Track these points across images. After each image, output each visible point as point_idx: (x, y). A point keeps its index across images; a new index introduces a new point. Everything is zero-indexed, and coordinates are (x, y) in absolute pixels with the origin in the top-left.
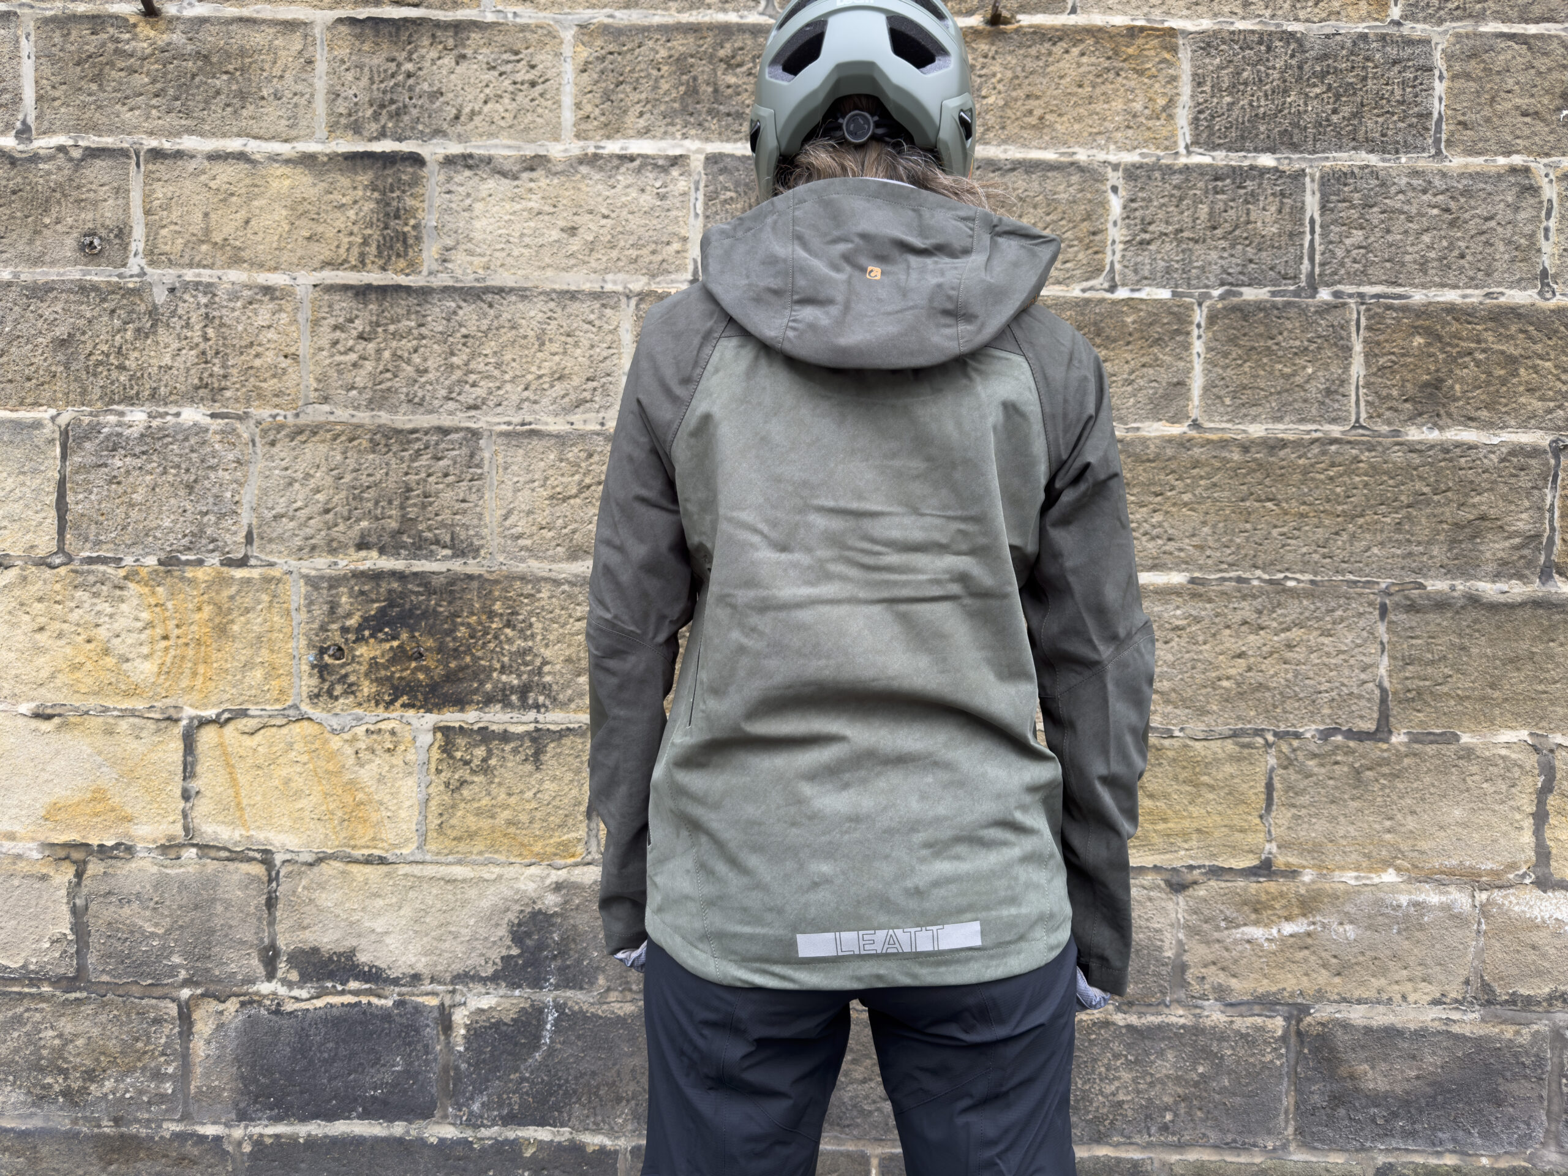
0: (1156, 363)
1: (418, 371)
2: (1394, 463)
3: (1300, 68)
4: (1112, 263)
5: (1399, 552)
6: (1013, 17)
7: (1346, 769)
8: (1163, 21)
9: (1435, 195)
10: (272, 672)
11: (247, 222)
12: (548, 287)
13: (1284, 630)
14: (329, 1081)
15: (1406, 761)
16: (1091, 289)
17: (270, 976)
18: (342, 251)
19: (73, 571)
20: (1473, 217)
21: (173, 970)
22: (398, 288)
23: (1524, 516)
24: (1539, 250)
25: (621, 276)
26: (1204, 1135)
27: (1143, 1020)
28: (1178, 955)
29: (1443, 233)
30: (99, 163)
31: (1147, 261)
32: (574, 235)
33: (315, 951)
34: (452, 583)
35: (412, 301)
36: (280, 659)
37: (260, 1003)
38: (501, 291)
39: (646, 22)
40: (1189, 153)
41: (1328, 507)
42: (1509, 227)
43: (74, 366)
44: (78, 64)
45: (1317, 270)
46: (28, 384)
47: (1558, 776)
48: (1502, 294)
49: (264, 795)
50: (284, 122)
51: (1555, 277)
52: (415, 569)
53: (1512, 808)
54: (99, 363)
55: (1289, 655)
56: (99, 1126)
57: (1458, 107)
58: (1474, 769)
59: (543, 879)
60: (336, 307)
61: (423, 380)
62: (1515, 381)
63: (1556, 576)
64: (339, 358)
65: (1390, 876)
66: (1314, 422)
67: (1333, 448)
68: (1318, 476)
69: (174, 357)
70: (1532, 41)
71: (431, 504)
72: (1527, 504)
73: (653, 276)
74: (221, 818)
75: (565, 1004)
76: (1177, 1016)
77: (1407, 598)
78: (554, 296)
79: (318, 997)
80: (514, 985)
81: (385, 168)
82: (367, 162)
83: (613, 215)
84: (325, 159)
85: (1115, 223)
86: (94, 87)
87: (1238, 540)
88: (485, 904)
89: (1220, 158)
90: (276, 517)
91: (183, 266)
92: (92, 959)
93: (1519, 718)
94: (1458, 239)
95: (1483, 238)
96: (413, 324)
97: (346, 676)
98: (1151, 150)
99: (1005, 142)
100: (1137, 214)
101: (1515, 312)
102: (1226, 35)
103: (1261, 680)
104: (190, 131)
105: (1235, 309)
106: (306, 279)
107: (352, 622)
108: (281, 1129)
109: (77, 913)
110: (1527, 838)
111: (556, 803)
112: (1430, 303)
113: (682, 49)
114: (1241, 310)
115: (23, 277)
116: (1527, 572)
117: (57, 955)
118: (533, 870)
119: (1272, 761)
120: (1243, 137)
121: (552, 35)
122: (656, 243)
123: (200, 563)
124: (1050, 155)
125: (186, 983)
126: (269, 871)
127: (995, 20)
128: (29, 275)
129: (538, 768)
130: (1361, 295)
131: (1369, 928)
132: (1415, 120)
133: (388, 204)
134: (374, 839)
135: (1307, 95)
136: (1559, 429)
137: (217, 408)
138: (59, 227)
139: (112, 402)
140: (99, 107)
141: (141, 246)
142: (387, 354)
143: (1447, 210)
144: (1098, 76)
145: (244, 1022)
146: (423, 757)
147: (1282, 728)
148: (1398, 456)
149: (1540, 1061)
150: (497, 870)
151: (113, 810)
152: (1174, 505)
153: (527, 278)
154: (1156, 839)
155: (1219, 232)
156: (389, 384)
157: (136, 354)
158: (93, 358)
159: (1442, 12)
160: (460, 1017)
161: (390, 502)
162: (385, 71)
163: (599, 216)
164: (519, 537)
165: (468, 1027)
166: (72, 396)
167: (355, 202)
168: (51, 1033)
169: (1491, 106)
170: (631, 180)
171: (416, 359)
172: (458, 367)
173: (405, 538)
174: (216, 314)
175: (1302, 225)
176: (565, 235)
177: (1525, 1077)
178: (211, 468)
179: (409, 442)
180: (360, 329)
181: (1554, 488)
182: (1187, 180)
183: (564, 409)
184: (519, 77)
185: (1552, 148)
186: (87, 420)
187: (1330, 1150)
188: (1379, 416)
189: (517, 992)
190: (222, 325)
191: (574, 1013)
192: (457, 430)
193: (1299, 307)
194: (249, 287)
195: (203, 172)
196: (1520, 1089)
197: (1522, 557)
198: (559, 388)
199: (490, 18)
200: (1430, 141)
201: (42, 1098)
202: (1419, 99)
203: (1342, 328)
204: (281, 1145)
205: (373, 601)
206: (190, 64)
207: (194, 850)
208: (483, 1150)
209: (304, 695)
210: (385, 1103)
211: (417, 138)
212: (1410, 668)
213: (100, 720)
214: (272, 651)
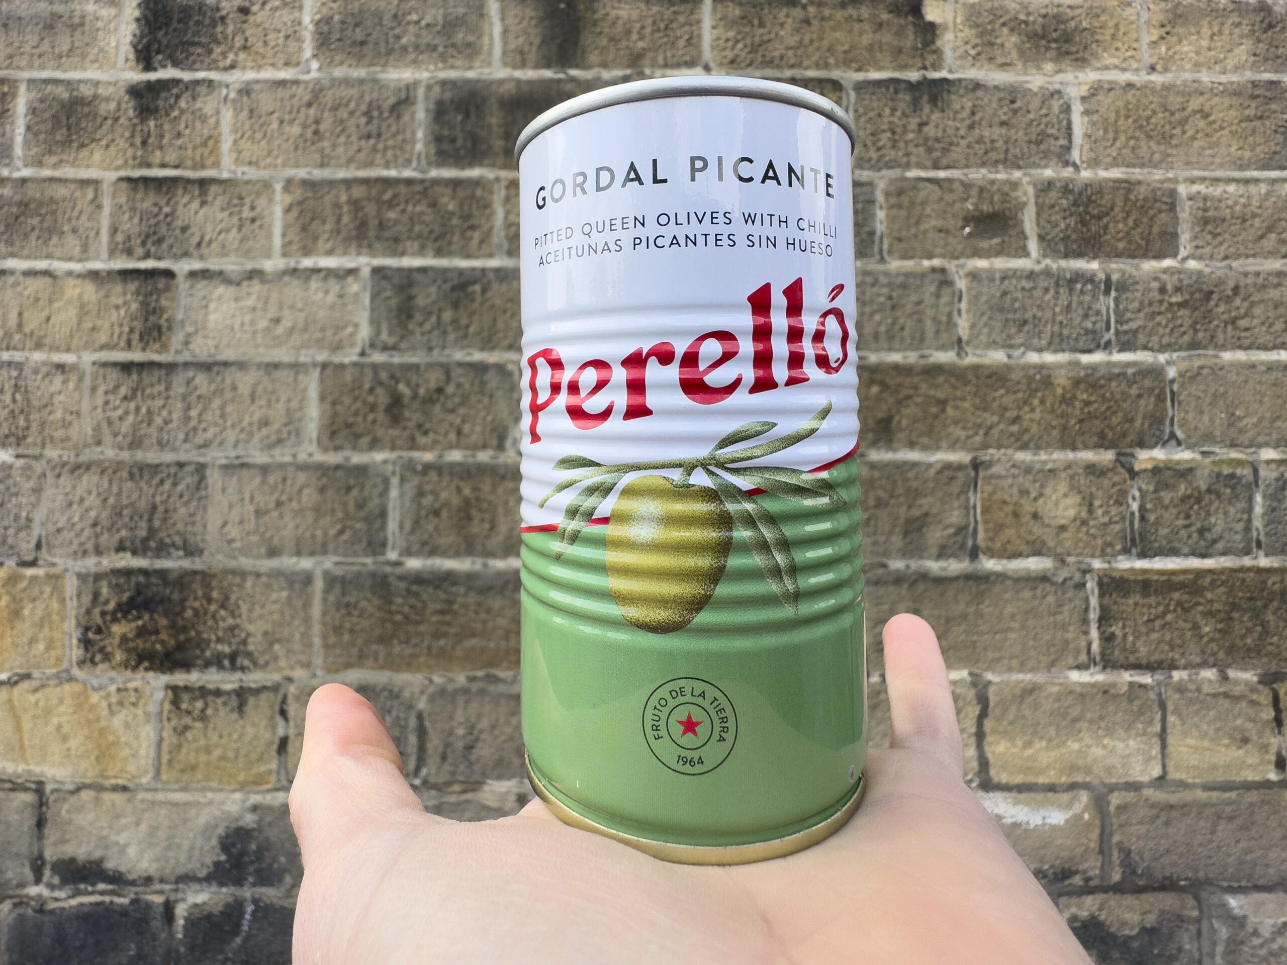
1: (165, 421)
5: (869, 540)
10: (51, 644)
11: (48, 319)
12: (258, 360)
15: (881, 696)
17: (38, 881)
18: (115, 337)
20: (908, 302)
22: (152, 364)
23: (955, 512)
24: (955, 325)
25: (312, 351)
29: (888, 314)
32: (278, 323)
33: (73, 860)
34: (182, 577)
35: (163, 372)
36: (57, 635)
37: (27, 904)
38: (226, 364)
39: (334, 177)
42: (934, 309)
47: (991, 705)
48: (931, 355)
49: (41, 739)
50: (78, 249)
51: (967, 343)
52: (157, 567)
57: (894, 227)
59: (244, 802)
60: (109, 377)
61: (168, 427)
62: (944, 416)
63: (981, 556)
64: (108, 414)
71: (170, 517)
72: (957, 504)
73: (333, 351)
74: (9, 757)
77: (876, 575)
78: (262, 367)
79: (72, 897)
80: (222, 884)
81: (146, 280)
82: (134, 276)
84: (106, 274)
88: (201, 821)
90: (59, 531)
93: (961, 661)
95: (916, 317)
96: (162, 388)
97: (104, 647)
101: (940, 368)
104: (13, 256)
106: (89, 357)
107: (110, 607)
110: (972, 752)
113: (358, 195)
116: (960, 553)
118: (237, 795)
121: (268, 186)
122: (336, 327)
126: (41, 798)
129: (241, 717)
132: (865, 237)
133: (148, 305)
134: (121, 771)
136: (976, 450)
137: (21, 451)
142: (144, 410)
143: (890, 298)
145: (15, 919)
146: (158, 708)
150: (210, 795)
153: (244, 353)
156: (144, 431)
159: (880, 165)
160: (181, 911)
161: (141, 517)
162: (151, 212)
163: (296, 311)
164: (233, 540)
165: (186, 919)
167: (125, 304)
169: (916, 227)
170: (320, 286)
172: (194, 418)
173: (151, 543)
174: (23, 383)
176: (272, 324)
178: (13, 494)
179: (156, 473)
180: (125, 393)
181: (975, 492)
183: (267, 446)
184: (244, 215)
185: (959, 255)
189: (224, 890)
190: (27, 391)
191: (266, 906)
192: (191, 463)
194: (48, 364)
195: (19, 284)
197: (955, 542)
198: (264, 431)
199: (225, 176)
200: (876, 250)
202: (867, 223)
205: (125, 591)
209: (74, 662)
211: (171, 259)
214: (52, 629)
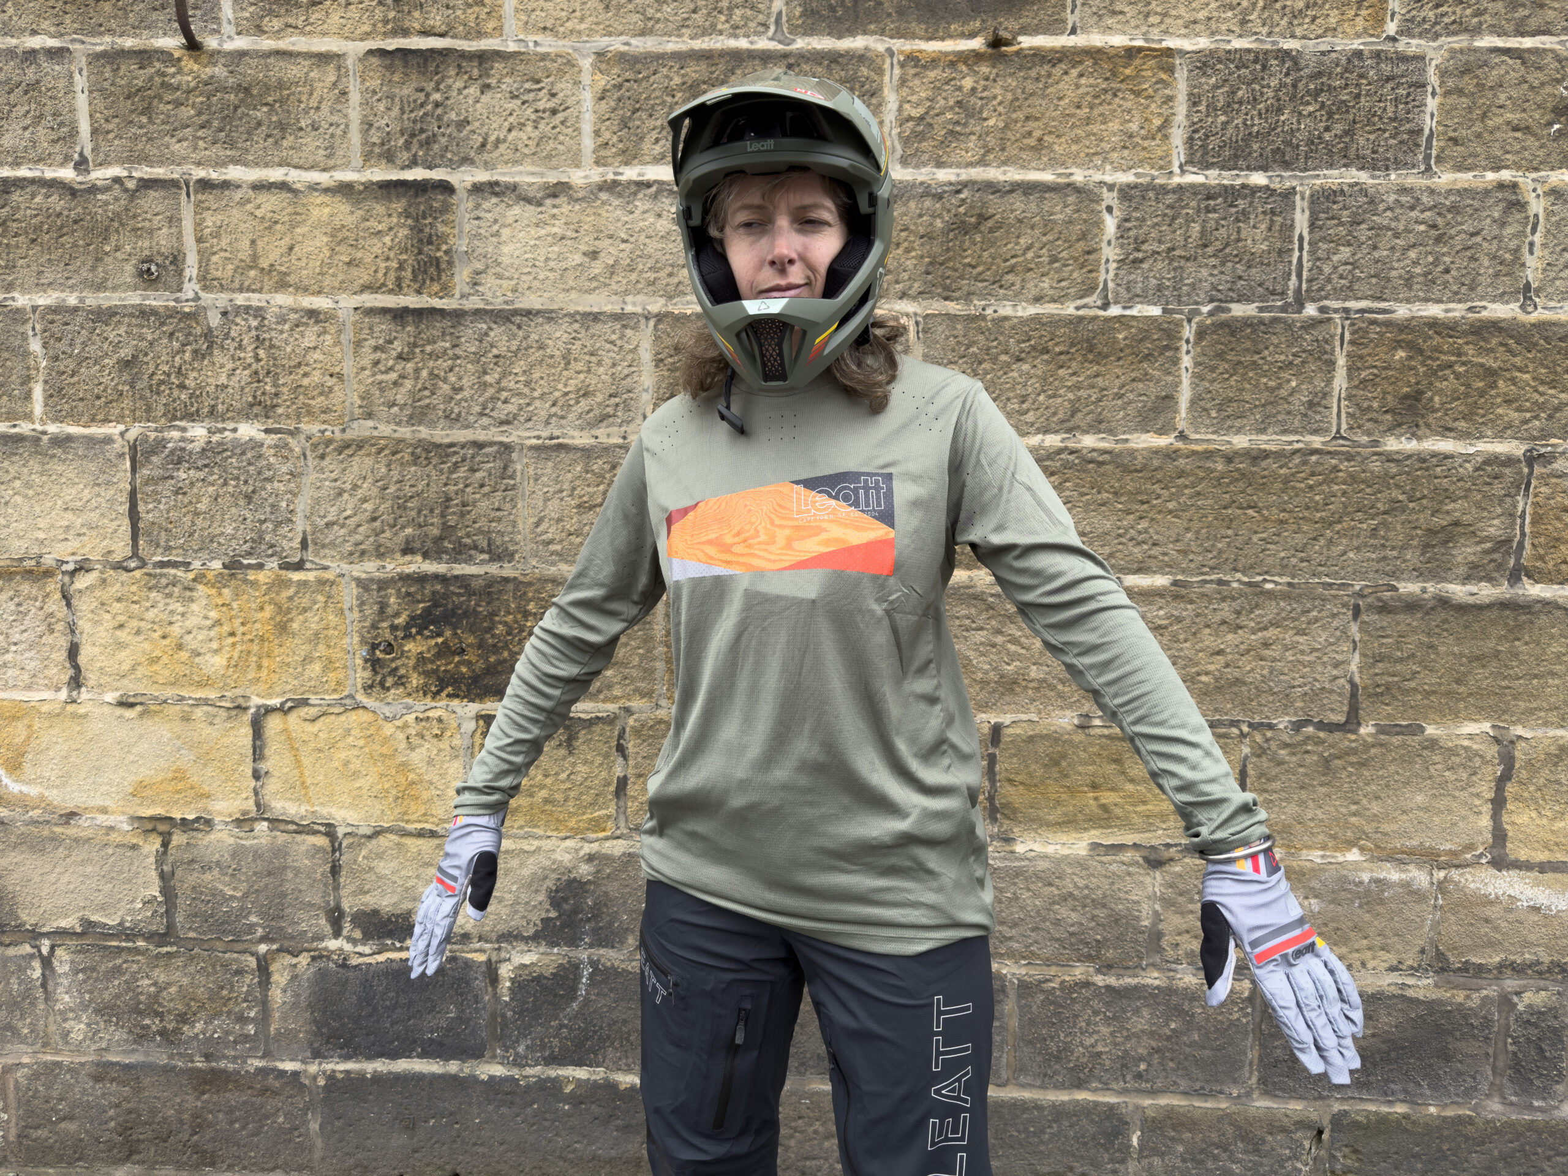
0: (1146, 377)
1: (454, 389)
2: (1372, 472)
3: (1295, 86)
4: (1105, 281)
5: (1374, 556)
6: (1014, 38)
7: (1315, 758)
8: (1161, 41)
9: (1422, 211)
10: (329, 665)
11: (291, 248)
12: (572, 309)
13: (1260, 630)
14: (393, 1024)
15: (1373, 751)
16: (1085, 306)
17: (337, 934)
18: (380, 275)
19: (147, 574)
20: (1459, 232)
21: (251, 928)
22: (433, 311)
23: (1496, 522)
24: (1523, 265)
25: (640, 298)
26: (1175, 1082)
27: (1121, 982)
28: (1154, 924)
29: (1429, 249)
30: (152, 194)
31: (1140, 279)
32: (595, 258)
33: (375, 912)
34: (490, 586)
35: (447, 323)
36: (336, 654)
37: (328, 958)
38: (528, 313)
39: (660, 49)
40: (1183, 172)
41: (1306, 514)
42: (1495, 242)
43: (139, 385)
44: (128, 97)
45: (1304, 286)
46: (98, 403)
47: (1517, 766)
48: (1485, 308)
49: (326, 776)
50: (322, 152)
51: (1538, 291)
52: (456, 573)
53: (1472, 795)
54: (161, 382)
55: (1267, 652)
56: (192, 1061)
57: (1449, 123)
58: (1437, 759)
59: (577, 851)
60: (376, 329)
61: (458, 397)
62: (1493, 392)
63: (1525, 579)
64: (379, 377)
65: (1354, 855)
66: (1297, 433)
67: (1314, 458)
68: (1298, 485)
69: (229, 376)
70: (1526, 55)
71: (469, 512)
72: (1499, 510)
73: (670, 298)
74: (288, 795)
75: (599, 960)
76: (1153, 978)
77: (1379, 599)
78: (578, 317)
79: (379, 953)
80: (553, 944)
81: (417, 196)
82: (401, 190)
83: (632, 240)
84: (361, 188)
85: (1109, 243)
86: (144, 119)
87: (1220, 545)
88: (526, 872)
89: (1213, 177)
90: (329, 525)
91: (233, 291)
92: (179, 918)
93: (1482, 712)
94: (1444, 255)
95: (1468, 253)
96: (448, 345)
97: (396, 669)
98: (1146, 170)
99: (1004, 163)
100: (1131, 233)
101: (1495, 326)
102: (1222, 54)
103: (1237, 675)
104: (235, 161)
105: (1223, 325)
106: (348, 302)
107: (401, 621)
108: (350, 1066)
109: (165, 878)
110: (1485, 822)
111: (588, 783)
112: (1413, 318)
113: (695, 76)
114: (1229, 326)
115: (88, 302)
116: (1496, 575)
117: (149, 914)
118: (569, 843)
119: (1246, 750)
120: (1236, 156)
121: (570, 63)
122: (672, 266)
123: (260, 566)
124: (1047, 177)
125: (263, 939)
126: (332, 843)
127: (996, 43)
128: (94, 300)
129: (570, 753)
130: (1346, 310)
131: (1332, 902)
132: (1406, 136)
133: (421, 231)
134: (425, 815)
135: (1300, 113)
136: (1535, 439)
137: (271, 424)
138: (118, 254)
139: (175, 418)
140: (150, 139)
141: (195, 272)
142: (424, 373)
143: (1434, 226)
144: (1096, 97)
145: (315, 973)
146: (467, 742)
147: (1257, 719)
148: (1376, 466)
149: (1487, 1022)
150: (536, 843)
151: (192, 788)
152: (1160, 512)
153: (552, 300)
154: (1136, 819)
155: (1210, 250)
156: (427, 401)
157: (195, 374)
158: (156, 377)
159: (1438, 27)
160: (505, 971)
161: (432, 511)
162: (415, 101)
163: (618, 242)
164: (551, 542)
165: (512, 980)
166: (138, 413)
167: (391, 229)
168: (147, 982)
169: (1482, 121)
170: (647, 206)
171: (452, 378)
172: (491, 385)
173: (446, 544)
174: (266, 336)
175: (1291, 242)
176: (587, 259)
177: (1474, 1036)
178: (266, 479)
179: (447, 455)
180: (399, 349)
181: (1526, 495)
182: (1180, 200)
183: (589, 424)
184: (541, 105)
185: (1541, 163)
186: (153, 435)
187: (1291, 1098)
188: (1359, 427)
189: (556, 950)
190: (272, 346)
191: (607, 969)
192: (491, 444)
193: (1285, 322)
194: (295, 311)
195: (249, 201)
196: (1469, 1047)
197: (1492, 561)
198: (584, 404)
199: (512, 47)
200: (1421, 157)
201: (141, 1037)
202: (1410, 116)
203: (1327, 342)
204: (351, 1079)
205: (419, 602)
206: (232, 96)
207: (265, 824)
208: (528, 1087)
209: (359, 686)
210: (441, 1044)
211: (446, 166)
212: (1380, 665)
213: (178, 708)
214: (329, 647)
